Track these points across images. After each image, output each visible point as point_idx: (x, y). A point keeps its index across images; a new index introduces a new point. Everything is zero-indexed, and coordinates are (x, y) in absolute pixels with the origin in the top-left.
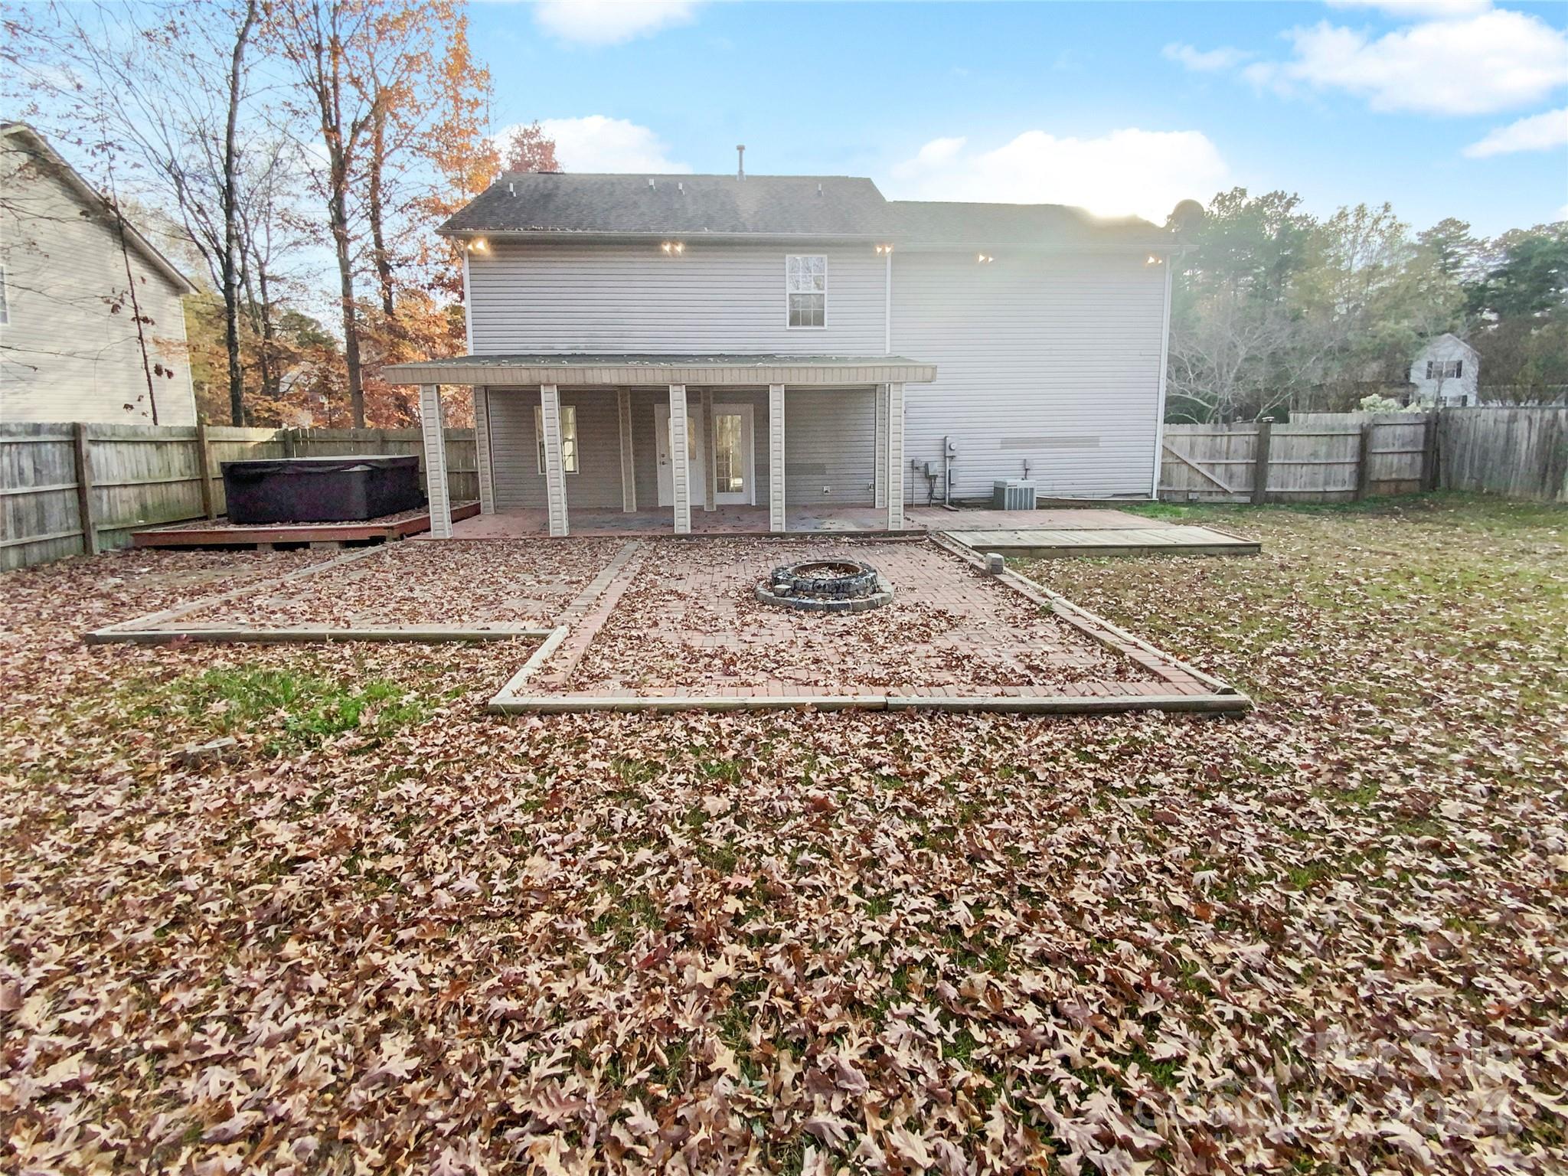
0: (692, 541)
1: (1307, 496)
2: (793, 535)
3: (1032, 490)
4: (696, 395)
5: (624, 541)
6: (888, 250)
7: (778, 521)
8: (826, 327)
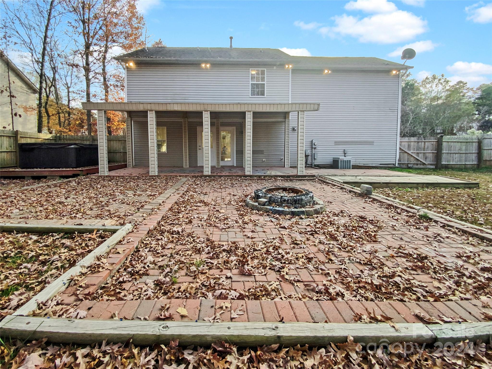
0: (212, 178)
1: (458, 166)
2: (256, 176)
3: (350, 161)
4: (214, 115)
5: (181, 178)
6: (290, 66)
7: (248, 171)
8: (265, 96)
